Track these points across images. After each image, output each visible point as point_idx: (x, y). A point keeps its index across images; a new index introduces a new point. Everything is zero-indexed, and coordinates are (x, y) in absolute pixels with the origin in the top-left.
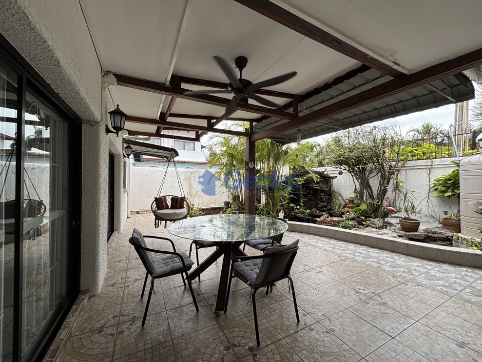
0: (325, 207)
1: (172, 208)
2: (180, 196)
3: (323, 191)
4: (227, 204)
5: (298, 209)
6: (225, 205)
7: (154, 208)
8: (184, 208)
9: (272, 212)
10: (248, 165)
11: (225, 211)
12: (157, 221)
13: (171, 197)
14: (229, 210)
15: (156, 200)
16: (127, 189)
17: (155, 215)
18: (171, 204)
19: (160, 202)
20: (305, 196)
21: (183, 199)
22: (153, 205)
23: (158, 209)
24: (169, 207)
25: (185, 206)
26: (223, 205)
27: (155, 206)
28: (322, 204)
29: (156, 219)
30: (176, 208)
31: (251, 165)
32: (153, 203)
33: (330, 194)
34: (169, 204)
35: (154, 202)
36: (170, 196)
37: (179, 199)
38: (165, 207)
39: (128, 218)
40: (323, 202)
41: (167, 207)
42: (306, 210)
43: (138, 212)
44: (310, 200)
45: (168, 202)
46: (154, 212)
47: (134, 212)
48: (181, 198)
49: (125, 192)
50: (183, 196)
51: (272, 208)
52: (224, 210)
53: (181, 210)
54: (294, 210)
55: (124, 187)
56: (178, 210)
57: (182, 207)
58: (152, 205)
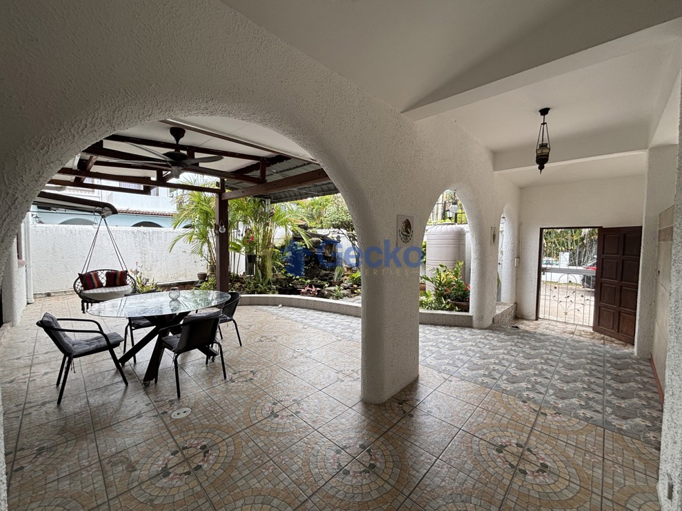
0: (327, 275)
1: (108, 285)
2: (120, 270)
3: (326, 258)
4: (203, 277)
5: (298, 279)
6: (200, 278)
7: (79, 287)
8: (127, 284)
9: (262, 284)
10: (218, 229)
11: (199, 287)
12: (85, 304)
13: (105, 272)
14: (204, 284)
15: (81, 276)
16: (24, 259)
17: (80, 296)
18: (107, 281)
19: (88, 280)
20: (307, 263)
21: (124, 274)
22: (77, 283)
23: (85, 289)
24: (104, 285)
25: (128, 282)
26: (197, 279)
27: (81, 284)
28: (324, 272)
29: (83, 302)
30: (115, 285)
31: (222, 230)
32: (76, 281)
33: (334, 260)
34: (104, 281)
35: (78, 279)
36: (103, 270)
37: (119, 274)
38: (96, 285)
39: (28, 304)
40: (326, 270)
41: (100, 285)
42: (306, 280)
43: (48, 295)
44: (312, 267)
45: (100, 279)
46: (80, 294)
47: (41, 294)
48: (122, 272)
49: (20, 265)
50: (125, 269)
51: (261, 279)
52: (198, 285)
53: (122, 287)
54: (293, 280)
55: (19, 257)
56: (118, 288)
57: (125, 284)
58: (75, 284)
